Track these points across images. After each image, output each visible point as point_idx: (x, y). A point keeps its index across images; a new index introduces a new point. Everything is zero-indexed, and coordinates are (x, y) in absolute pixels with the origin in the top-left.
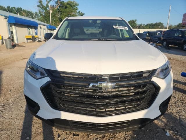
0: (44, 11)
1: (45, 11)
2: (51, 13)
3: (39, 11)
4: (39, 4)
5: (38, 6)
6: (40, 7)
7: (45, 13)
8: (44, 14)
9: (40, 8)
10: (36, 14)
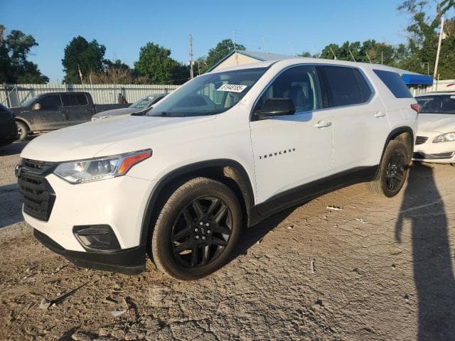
0: (424, 38)
1: (427, 37)
2: (442, 40)
3: (411, 40)
4: (414, 22)
5: (411, 29)
6: (414, 30)
7: (424, 43)
8: (421, 47)
9: (416, 31)
10: (402, 49)
